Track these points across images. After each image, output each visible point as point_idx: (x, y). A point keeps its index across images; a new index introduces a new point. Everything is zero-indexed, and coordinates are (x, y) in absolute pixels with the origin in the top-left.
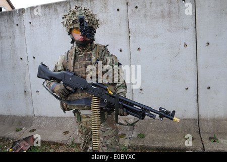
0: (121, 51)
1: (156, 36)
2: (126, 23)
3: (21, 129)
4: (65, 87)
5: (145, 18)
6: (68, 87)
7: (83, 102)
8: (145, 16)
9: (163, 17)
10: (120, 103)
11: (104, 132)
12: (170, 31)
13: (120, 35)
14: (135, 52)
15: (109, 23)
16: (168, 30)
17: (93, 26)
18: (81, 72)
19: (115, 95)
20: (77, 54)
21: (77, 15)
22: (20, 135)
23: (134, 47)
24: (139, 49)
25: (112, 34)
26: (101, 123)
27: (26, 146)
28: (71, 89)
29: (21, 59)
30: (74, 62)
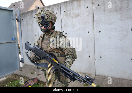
0: (88, 32)
1: (111, 24)
2: (92, 16)
3: (34, 73)
4: (35, 56)
5: (104, 12)
6: (37, 56)
7: (44, 66)
8: (104, 10)
9: (116, 10)
10: (62, 69)
11: (57, 84)
12: (121, 20)
13: (88, 23)
14: (97, 33)
15: (82, 15)
16: (119, 19)
17: (51, 20)
18: (45, 48)
19: (59, 64)
20: (44, 37)
21: (41, 14)
22: (32, 76)
23: (96, 30)
24: (100, 32)
25: (83, 22)
26: (56, 79)
27: (32, 83)
28: (38, 57)
29: (36, 35)
30: (42, 41)
